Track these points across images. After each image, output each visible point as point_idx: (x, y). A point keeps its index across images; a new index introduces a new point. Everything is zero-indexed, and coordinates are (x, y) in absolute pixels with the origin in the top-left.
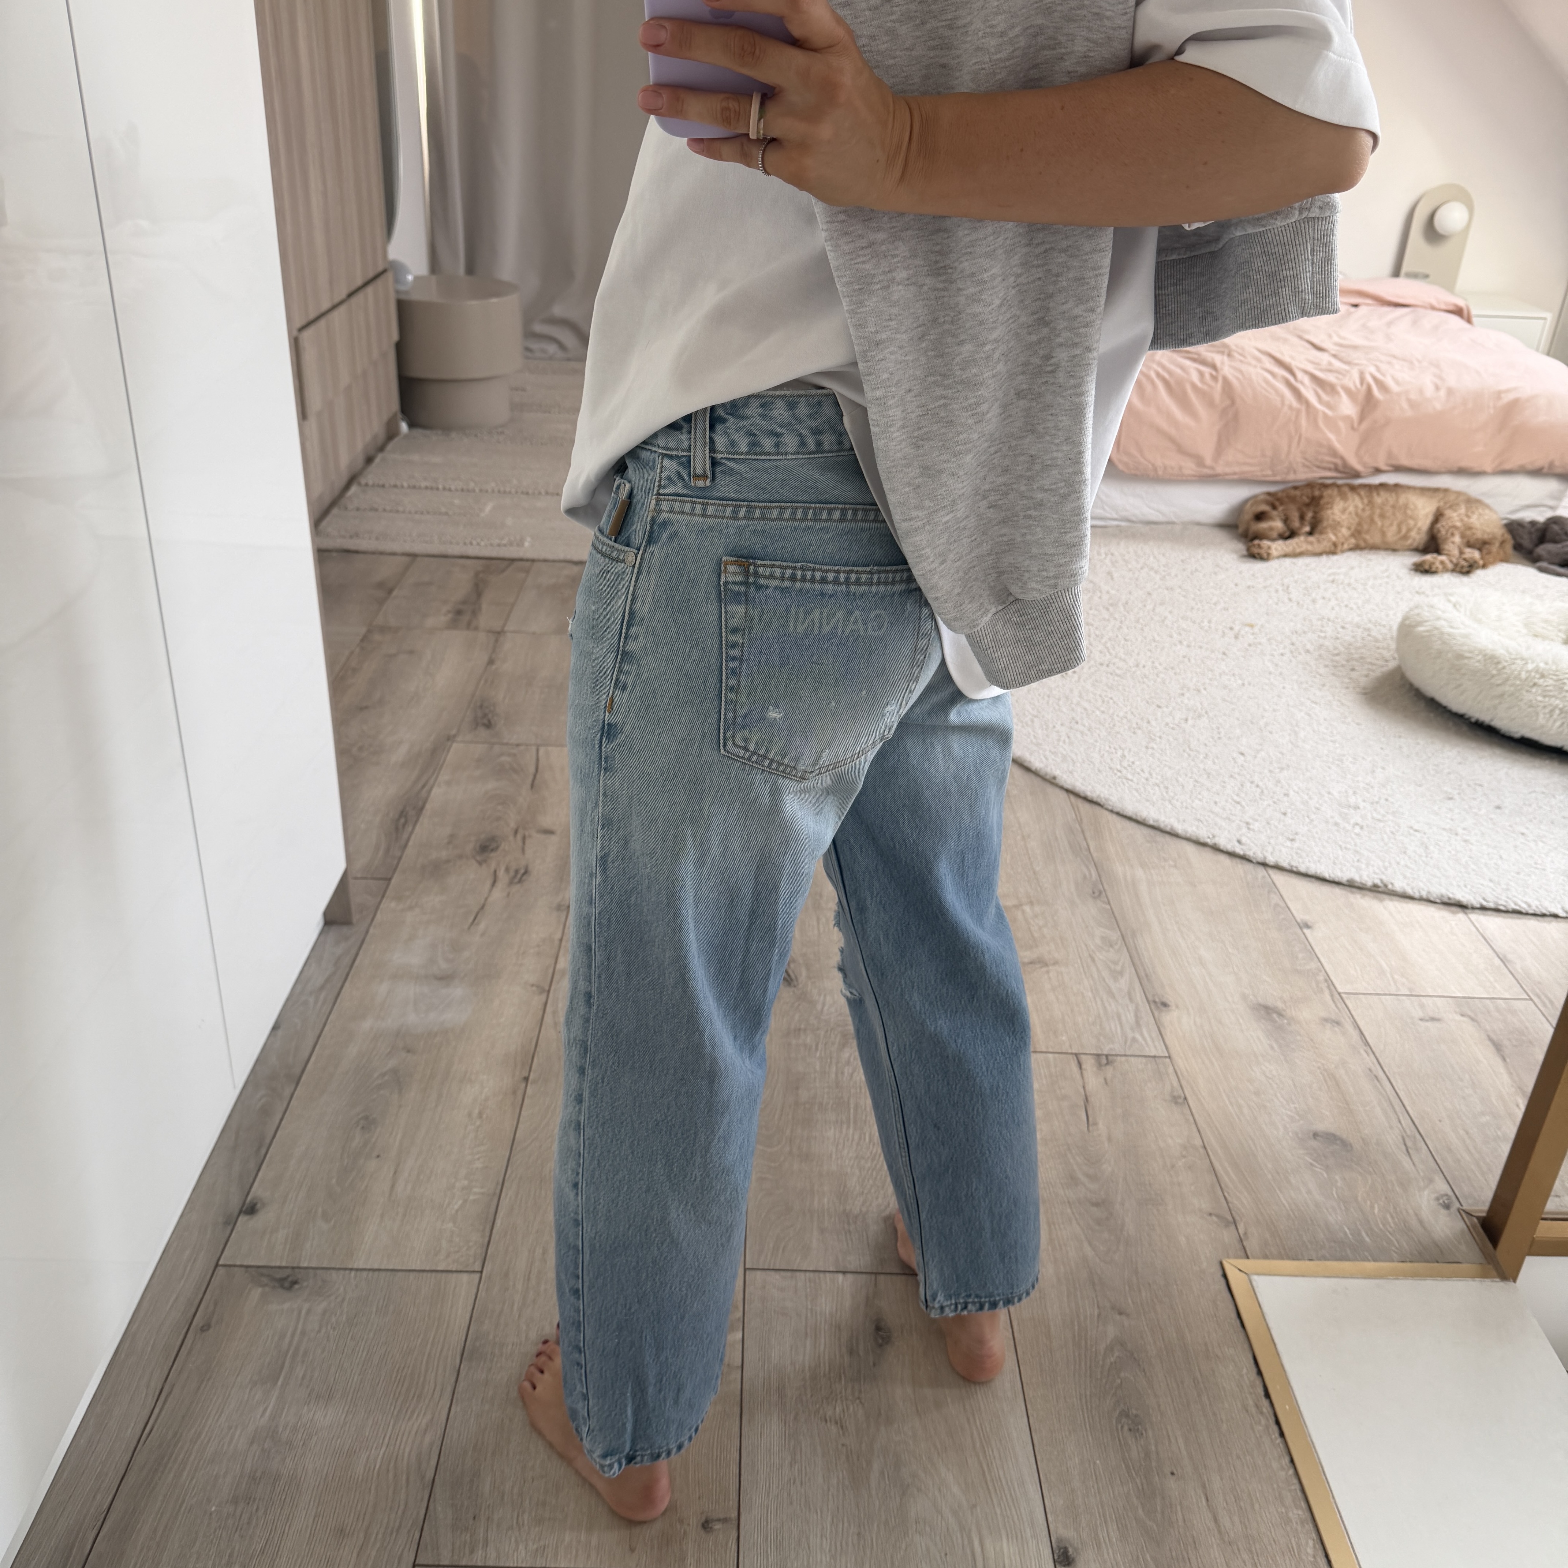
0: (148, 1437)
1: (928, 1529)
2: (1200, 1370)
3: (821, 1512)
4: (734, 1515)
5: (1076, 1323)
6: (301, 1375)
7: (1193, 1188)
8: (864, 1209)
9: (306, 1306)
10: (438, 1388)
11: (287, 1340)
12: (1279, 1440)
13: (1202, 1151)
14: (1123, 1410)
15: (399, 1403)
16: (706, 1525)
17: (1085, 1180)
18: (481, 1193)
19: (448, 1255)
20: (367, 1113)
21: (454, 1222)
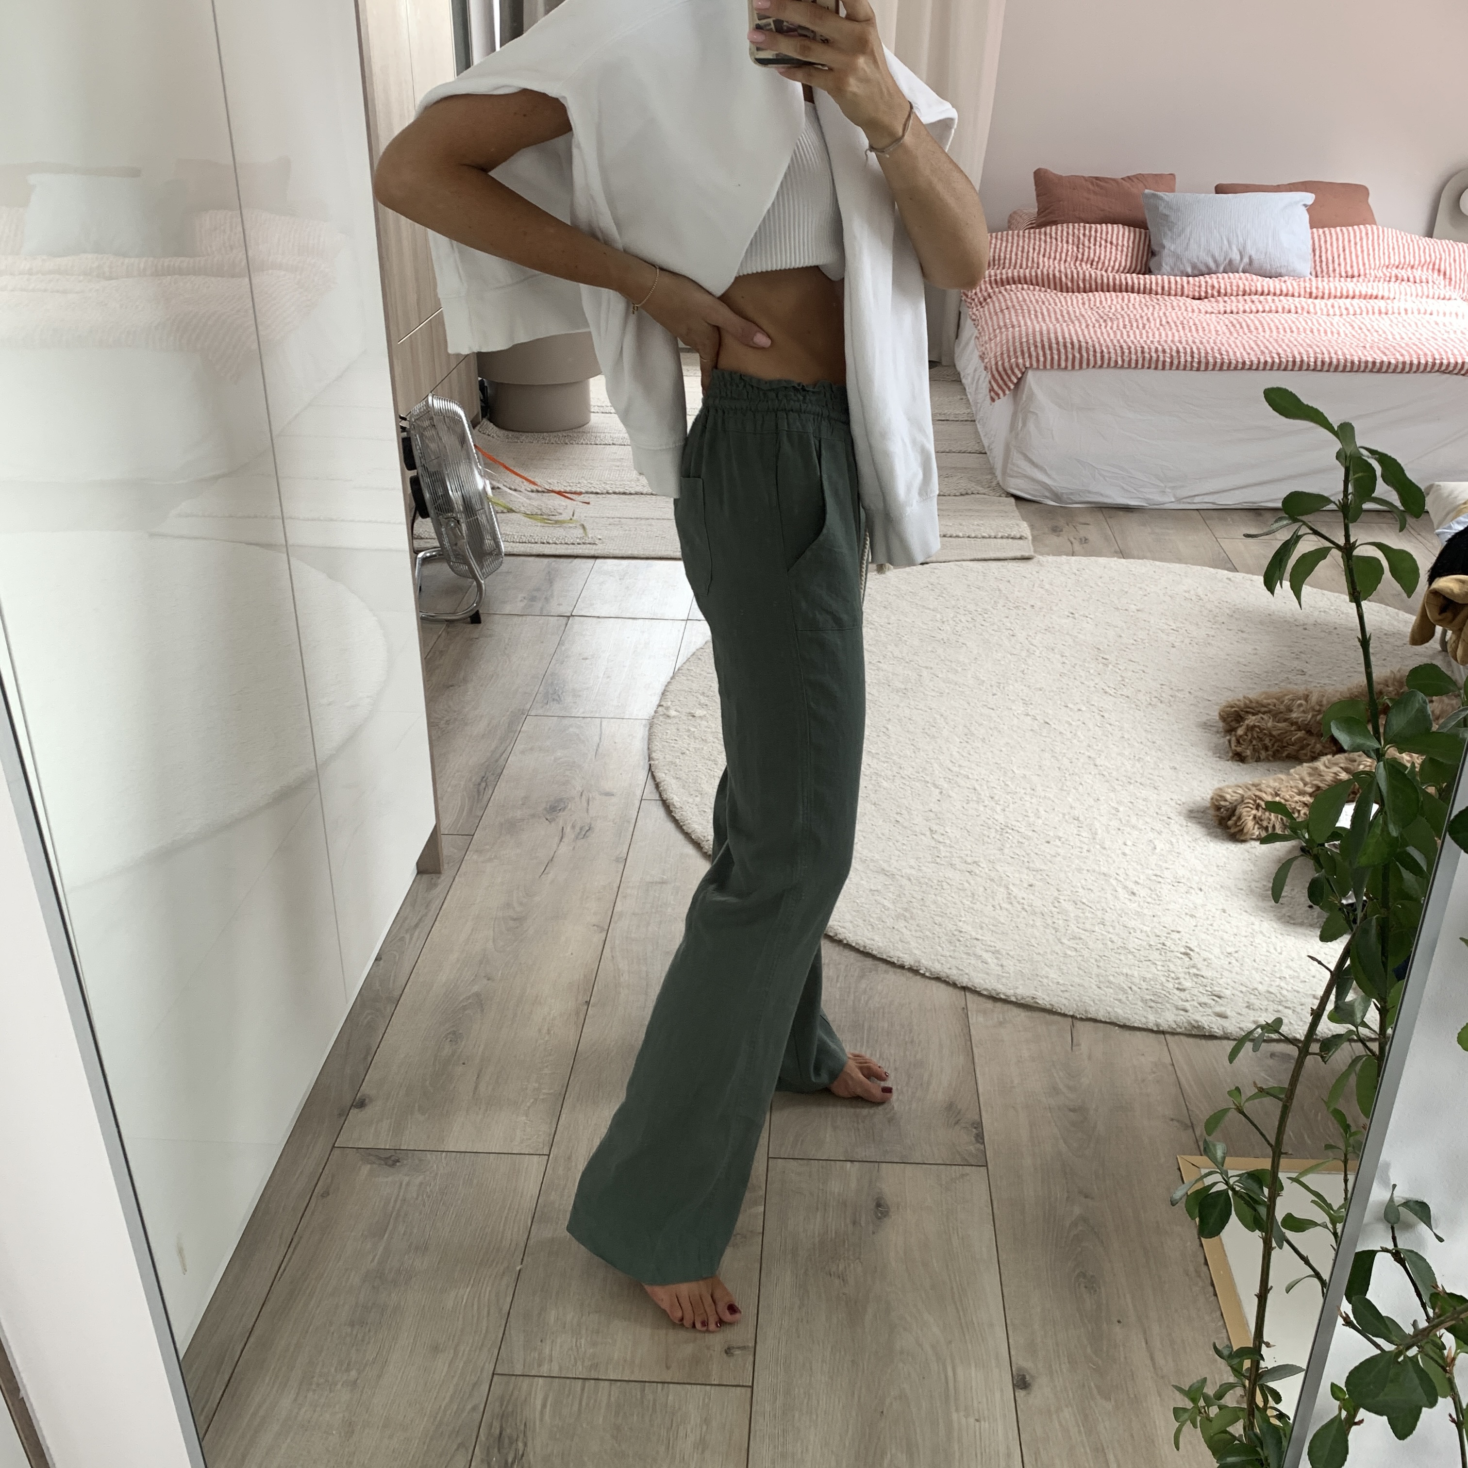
0: (284, 1270)
1: (910, 1358)
2: (1150, 1243)
3: (823, 1344)
4: (752, 1344)
5: (1047, 1203)
6: (403, 1230)
7: (1159, 1097)
9: (407, 1179)
10: (513, 1246)
11: (392, 1204)
12: (1212, 1298)
13: (1171, 1068)
14: (1081, 1272)
15: (482, 1253)
16: (728, 1351)
17: (1065, 1090)
18: (549, 1094)
19: (522, 1142)
20: (454, 1029)
21: (527, 1117)
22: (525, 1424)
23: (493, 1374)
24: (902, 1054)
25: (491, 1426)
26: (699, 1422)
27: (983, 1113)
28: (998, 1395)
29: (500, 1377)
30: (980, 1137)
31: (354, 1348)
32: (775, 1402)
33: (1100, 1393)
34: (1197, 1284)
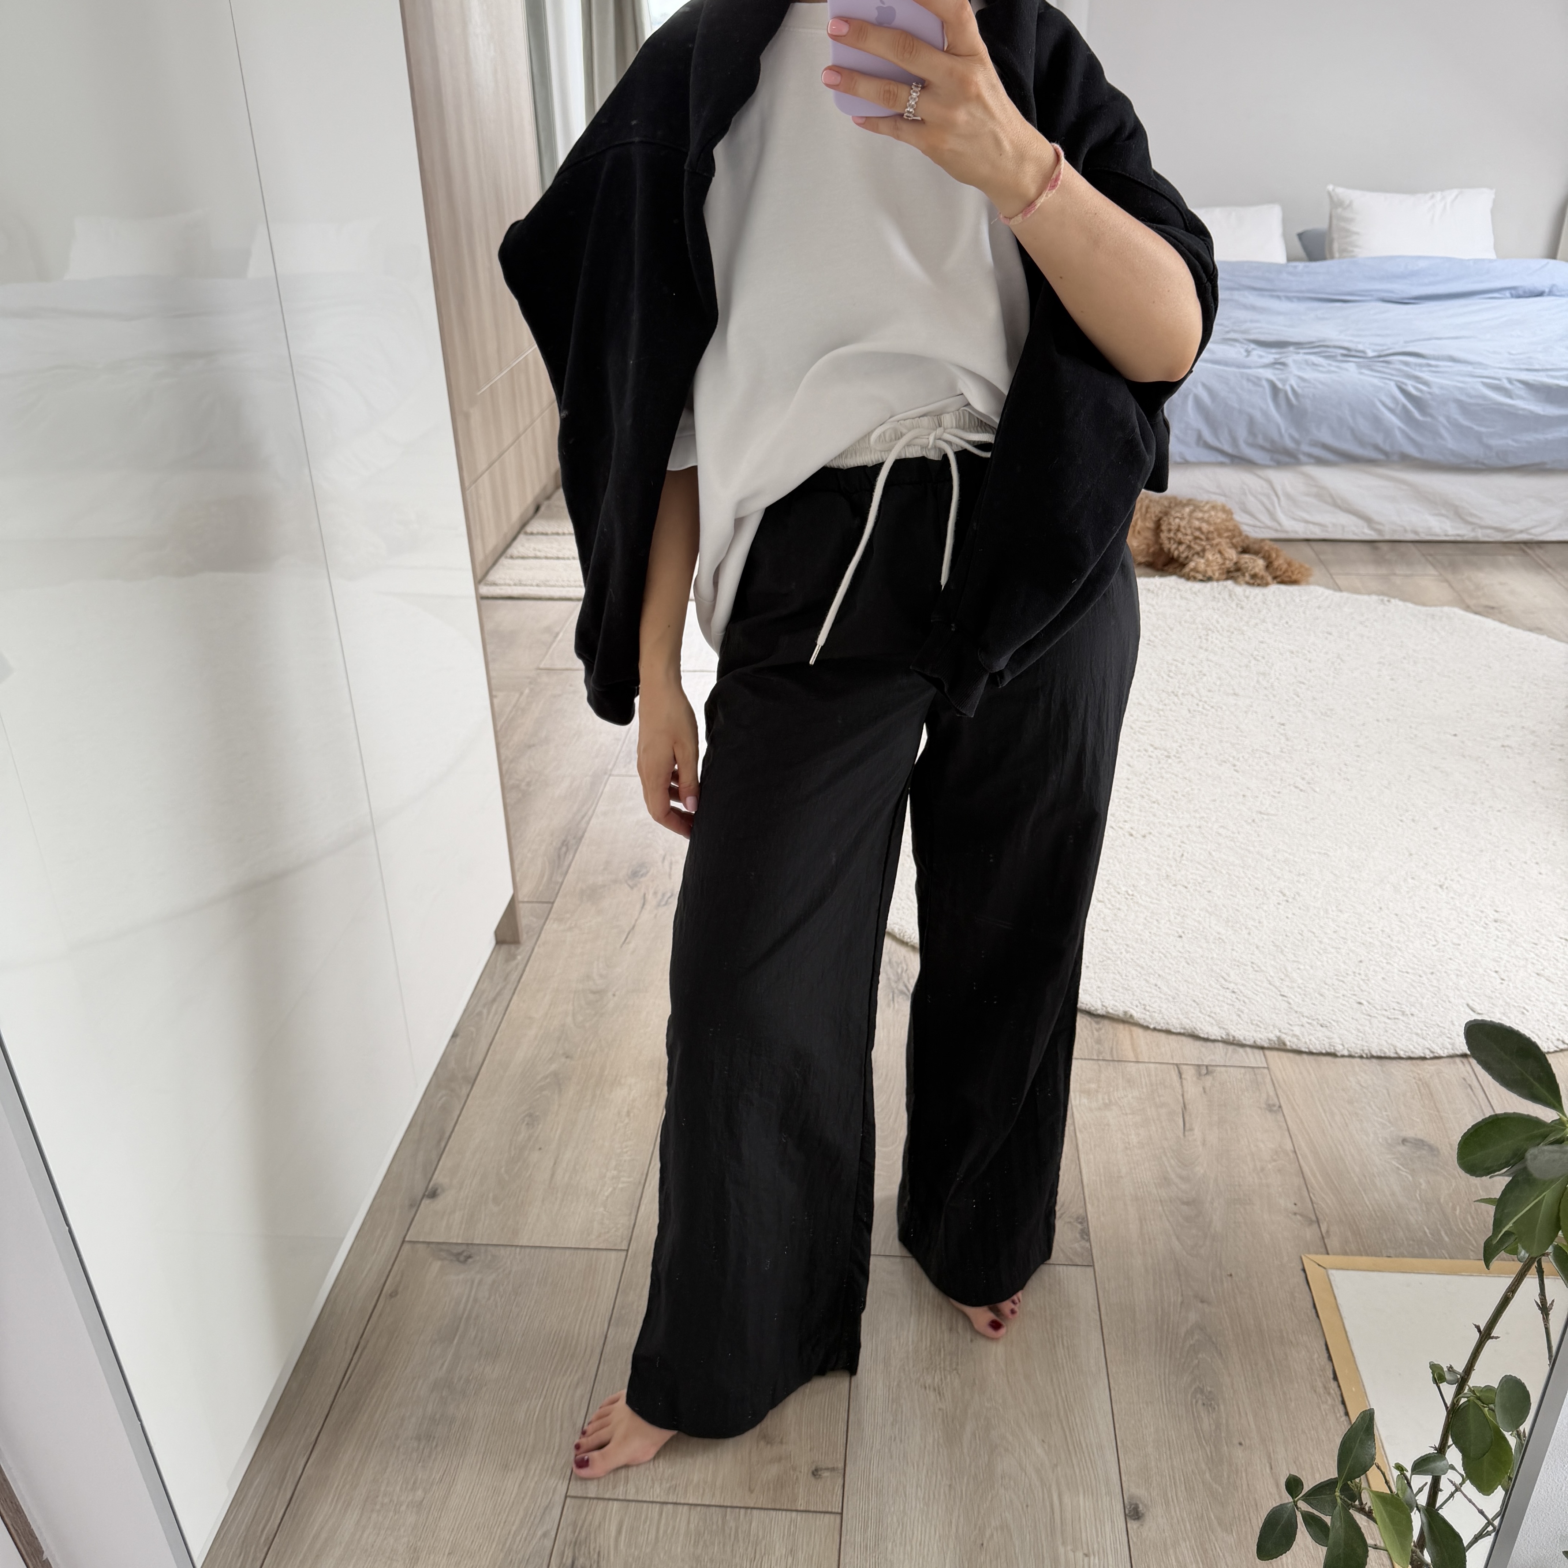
0: (349, 1379)
1: (1012, 1483)
2: (1273, 1355)
3: (918, 1466)
4: (841, 1465)
5: (1160, 1309)
6: (473, 1336)
7: (1280, 1189)
9: (479, 1277)
10: (589, 1351)
11: (462, 1306)
12: (1344, 1418)
13: (1292, 1155)
14: (1199, 1387)
15: (556, 1360)
16: (816, 1473)
17: (1177, 1180)
18: (628, 1183)
19: (599, 1236)
20: (531, 1111)
21: (605, 1207)
22: (599, 1553)
23: (566, 1497)
25: (562, 1556)
26: (784, 1553)
27: (1089, 1206)
28: (1108, 1525)
29: (573, 1500)
30: (1086, 1235)
31: (421, 1464)
32: (865, 1531)
33: (1219, 1524)
34: (1326, 1402)
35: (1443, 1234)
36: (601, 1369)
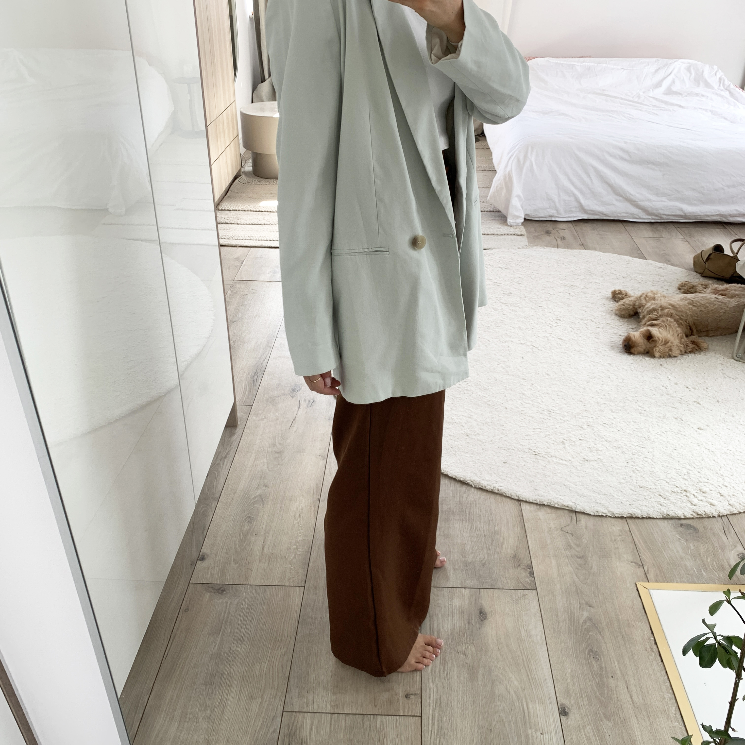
0: (167, 654)
1: (504, 699)
2: (625, 632)
3: (457, 692)
4: (419, 692)
5: (570, 610)
6: (229, 631)
7: (624, 550)
8: (474, 560)
9: (229, 601)
10: (289, 637)
11: (223, 615)
12: (661, 663)
13: (629, 533)
14: (591, 649)
15: (272, 643)
16: (407, 696)
17: (575, 547)
18: (302, 551)
19: (289, 579)
20: (250, 515)
21: (291, 565)
22: (302, 739)
23: (283, 712)
24: (487, 527)
25: (283, 741)
26: (394, 737)
27: (533, 560)
28: (551, 720)
29: (287, 712)
30: (532, 574)
31: (208, 697)
32: (434, 725)
33: (605, 717)
34: (652, 655)
35: (703, 571)
36: (295, 647)
